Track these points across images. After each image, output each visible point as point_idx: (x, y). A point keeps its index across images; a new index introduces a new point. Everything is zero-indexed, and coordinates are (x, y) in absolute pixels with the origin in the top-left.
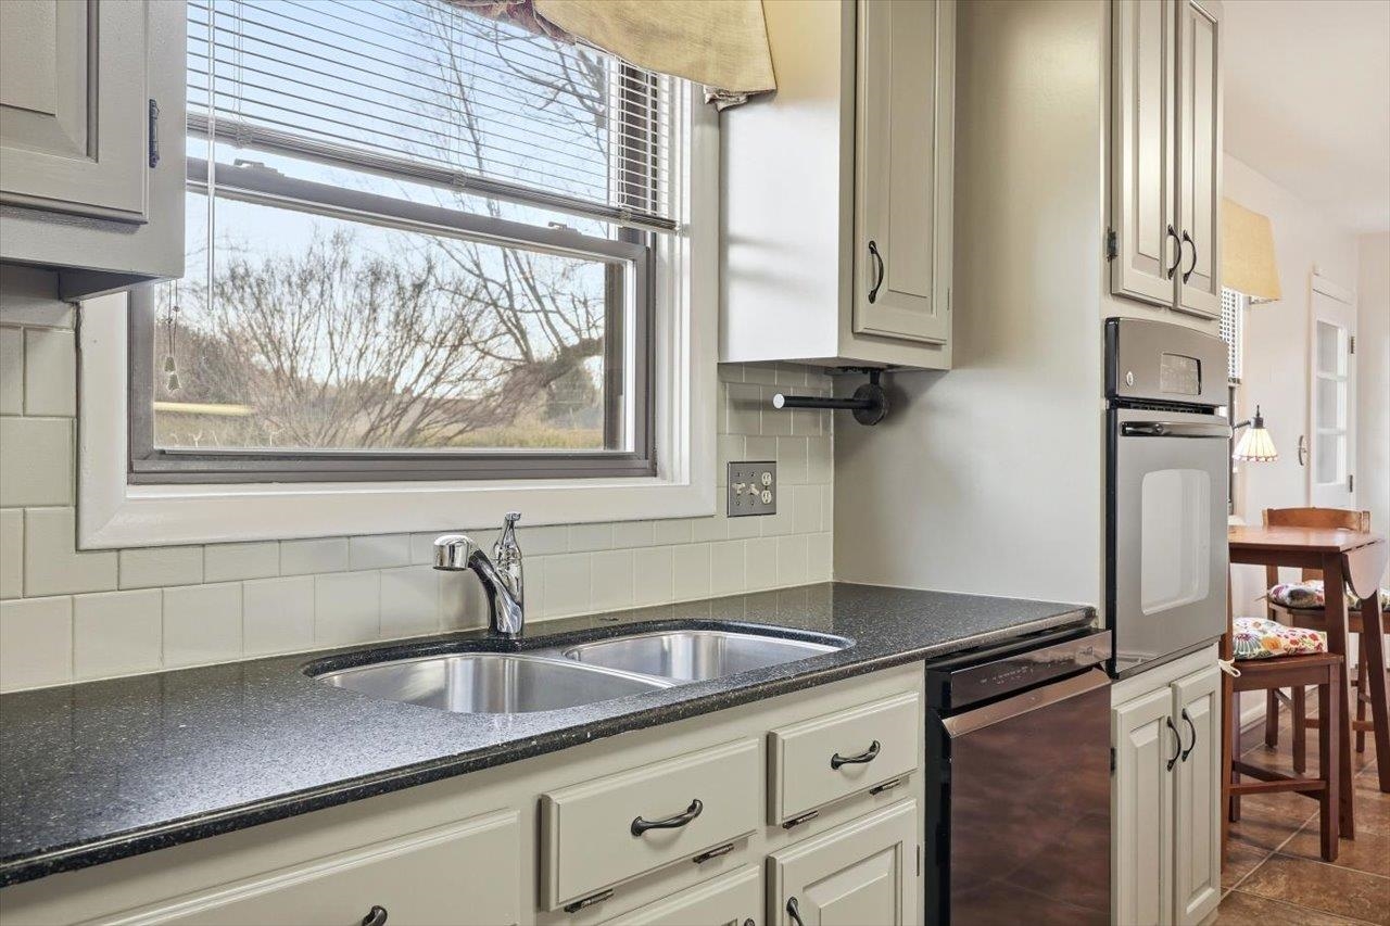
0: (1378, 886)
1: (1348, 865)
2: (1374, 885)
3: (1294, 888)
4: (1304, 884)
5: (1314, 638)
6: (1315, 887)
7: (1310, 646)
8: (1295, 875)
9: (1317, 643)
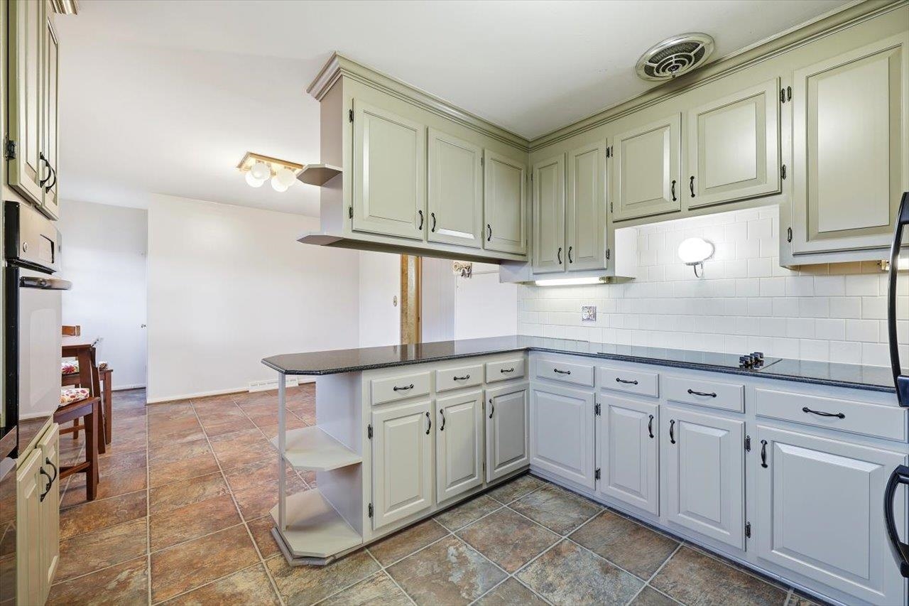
0: (125, 500)
1: (103, 497)
2: (123, 501)
3: (81, 523)
4: (85, 519)
5: (83, 392)
6: (92, 517)
7: (82, 396)
8: (77, 517)
9: (85, 394)
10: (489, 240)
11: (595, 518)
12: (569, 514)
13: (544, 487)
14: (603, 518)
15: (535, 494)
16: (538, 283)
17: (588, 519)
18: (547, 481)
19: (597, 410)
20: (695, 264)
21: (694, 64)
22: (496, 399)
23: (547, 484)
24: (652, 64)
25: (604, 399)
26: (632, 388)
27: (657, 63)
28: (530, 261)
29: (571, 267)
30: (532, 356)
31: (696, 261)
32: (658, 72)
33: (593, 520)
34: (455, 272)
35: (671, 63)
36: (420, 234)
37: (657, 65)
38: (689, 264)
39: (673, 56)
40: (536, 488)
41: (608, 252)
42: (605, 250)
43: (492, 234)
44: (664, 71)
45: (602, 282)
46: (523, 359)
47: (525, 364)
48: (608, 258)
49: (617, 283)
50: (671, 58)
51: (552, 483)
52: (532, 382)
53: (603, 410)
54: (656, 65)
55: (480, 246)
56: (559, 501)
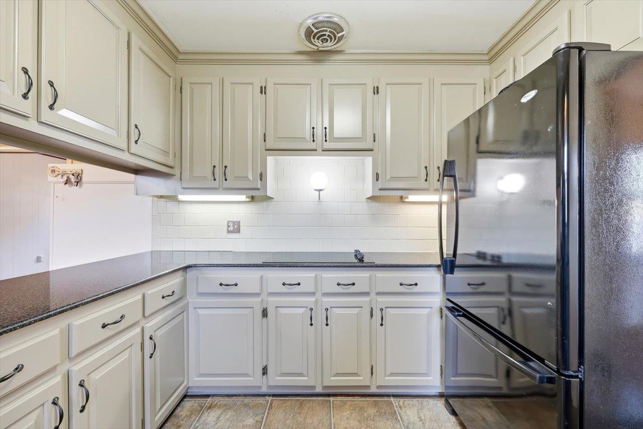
10: (136, 142)
11: (268, 413)
12: (245, 423)
13: (207, 405)
14: (273, 409)
15: (202, 419)
16: (181, 197)
17: (263, 418)
18: (208, 396)
19: (265, 313)
20: (319, 191)
21: (336, 44)
22: (156, 332)
23: (209, 399)
24: (313, 28)
25: (272, 302)
26: (297, 289)
27: (317, 29)
28: (178, 175)
29: (226, 184)
30: (191, 274)
31: (320, 188)
32: (314, 38)
33: (267, 416)
34: (51, 178)
35: (325, 35)
36: (27, 107)
37: (317, 31)
38: (316, 190)
39: (329, 29)
40: (201, 410)
41: (261, 175)
42: (259, 173)
43: (141, 137)
44: (318, 39)
45: (248, 200)
46: (183, 278)
47: (184, 284)
48: (261, 180)
49: (258, 202)
50: (326, 31)
51: (213, 395)
52: (192, 299)
53: (271, 313)
54: (315, 31)
55: (125, 146)
56: (230, 414)
